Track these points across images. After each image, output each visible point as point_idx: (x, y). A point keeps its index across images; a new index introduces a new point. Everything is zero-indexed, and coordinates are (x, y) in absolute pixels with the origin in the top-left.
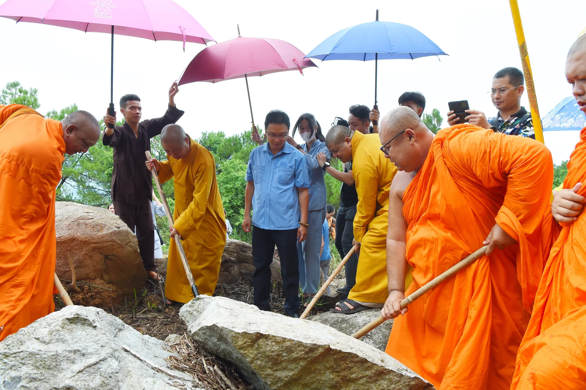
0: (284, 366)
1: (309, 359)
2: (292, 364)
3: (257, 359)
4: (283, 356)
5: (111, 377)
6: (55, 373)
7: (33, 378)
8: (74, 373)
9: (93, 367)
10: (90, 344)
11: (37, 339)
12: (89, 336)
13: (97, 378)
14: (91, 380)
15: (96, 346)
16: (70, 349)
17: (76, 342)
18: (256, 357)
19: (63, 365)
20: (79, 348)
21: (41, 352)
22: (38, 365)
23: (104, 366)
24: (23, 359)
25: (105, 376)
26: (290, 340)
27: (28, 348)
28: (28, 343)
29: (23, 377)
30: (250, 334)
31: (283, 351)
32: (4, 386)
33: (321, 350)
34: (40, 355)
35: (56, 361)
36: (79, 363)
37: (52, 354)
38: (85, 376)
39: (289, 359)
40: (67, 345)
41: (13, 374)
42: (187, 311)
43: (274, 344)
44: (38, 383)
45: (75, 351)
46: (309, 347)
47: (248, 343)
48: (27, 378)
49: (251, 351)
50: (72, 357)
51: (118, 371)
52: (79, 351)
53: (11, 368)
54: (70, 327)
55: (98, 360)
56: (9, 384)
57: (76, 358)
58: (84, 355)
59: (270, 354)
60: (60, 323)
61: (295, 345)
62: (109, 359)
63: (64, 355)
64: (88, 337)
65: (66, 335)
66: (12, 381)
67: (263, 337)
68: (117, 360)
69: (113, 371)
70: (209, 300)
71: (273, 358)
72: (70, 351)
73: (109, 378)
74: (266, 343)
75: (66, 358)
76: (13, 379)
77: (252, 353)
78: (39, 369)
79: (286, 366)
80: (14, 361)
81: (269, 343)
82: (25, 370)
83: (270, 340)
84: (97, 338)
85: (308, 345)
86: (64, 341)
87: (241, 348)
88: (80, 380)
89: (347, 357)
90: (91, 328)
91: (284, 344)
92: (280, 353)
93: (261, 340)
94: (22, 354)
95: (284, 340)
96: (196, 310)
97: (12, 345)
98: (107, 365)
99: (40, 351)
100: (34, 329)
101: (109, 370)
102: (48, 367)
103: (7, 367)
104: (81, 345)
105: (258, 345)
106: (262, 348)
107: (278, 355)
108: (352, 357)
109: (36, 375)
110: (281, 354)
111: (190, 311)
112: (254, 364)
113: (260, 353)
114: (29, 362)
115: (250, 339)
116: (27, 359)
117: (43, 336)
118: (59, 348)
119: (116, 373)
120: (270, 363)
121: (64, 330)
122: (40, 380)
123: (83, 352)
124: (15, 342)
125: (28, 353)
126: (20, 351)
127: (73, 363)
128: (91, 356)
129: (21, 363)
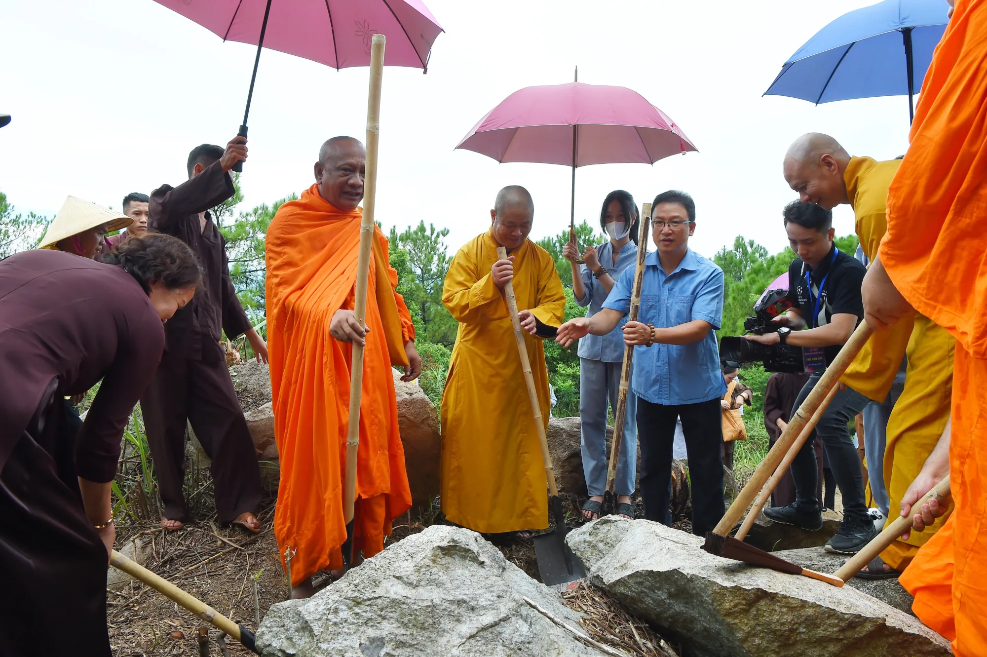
0: (799, 651)
1: (846, 641)
2: (815, 647)
3: (754, 635)
4: (800, 633)
5: (520, 649)
6: (434, 636)
7: (401, 642)
8: (463, 638)
9: (490, 630)
10: (480, 591)
11: (398, 578)
12: (476, 577)
13: (498, 649)
14: (490, 651)
15: (488, 595)
16: (451, 598)
17: (458, 588)
18: (753, 632)
19: (445, 623)
20: (465, 597)
21: (409, 601)
22: (406, 620)
23: (507, 630)
24: (382, 610)
25: (512, 646)
26: (814, 606)
27: (387, 592)
28: (385, 584)
29: (387, 639)
30: (746, 590)
31: (800, 624)
32: (363, 652)
33: (869, 627)
34: (407, 604)
35: (433, 616)
36: (468, 622)
37: (425, 604)
38: (479, 644)
39: (810, 639)
40: (445, 591)
41: (372, 632)
42: (585, 541)
43: (784, 610)
44: (409, 650)
45: (458, 601)
46: (847, 619)
47: (741, 607)
48: (391, 640)
49: (746, 621)
50: (456, 612)
51: (530, 640)
52: (465, 602)
53: (366, 623)
54: (443, 561)
55: (497, 620)
56: (368, 648)
57: (462, 613)
58: (473, 609)
59: (778, 627)
60: (429, 553)
61: (822, 614)
62: (514, 619)
63: (444, 607)
64: (475, 579)
65: (440, 574)
66: (371, 644)
67: (767, 597)
68: (526, 621)
69: (523, 638)
70: (627, 525)
71: (781, 635)
72: (452, 602)
73: (518, 651)
74: (771, 608)
75: (446, 613)
76: (372, 640)
77: (746, 624)
78: (408, 627)
79: (804, 651)
80: (370, 611)
81: (777, 608)
82: (387, 628)
83: (779, 604)
84: (488, 582)
85: (846, 616)
86: (439, 584)
87: (729, 614)
88: (473, 650)
89: (911, 643)
90: (476, 565)
91: (803, 613)
92: (795, 627)
93: (762, 603)
94: (379, 601)
95: (804, 604)
96: (602, 541)
97: (362, 586)
98: (512, 628)
99: (407, 597)
100: (388, 561)
101: (516, 638)
102: (421, 625)
103: (360, 621)
104: (466, 592)
105: (758, 610)
106: (764, 616)
107: (792, 631)
108: (920, 643)
109: (405, 637)
110: (797, 629)
111: (590, 542)
112: (749, 644)
113: (759, 625)
114: (392, 615)
115: (744, 599)
116: (388, 610)
117: (408, 573)
118: (434, 595)
119: (529, 643)
120: (776, 644)
121: (435, 565)
122: (411, 646)
123: (473, 603)
124: (365, 581)
125: (388, 600)
126: (376, 596)
127: (458, 621)
128: (484, 612)
129: (379, 616)
